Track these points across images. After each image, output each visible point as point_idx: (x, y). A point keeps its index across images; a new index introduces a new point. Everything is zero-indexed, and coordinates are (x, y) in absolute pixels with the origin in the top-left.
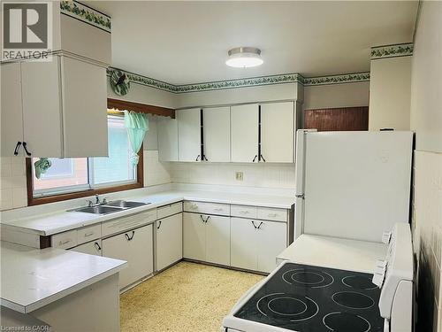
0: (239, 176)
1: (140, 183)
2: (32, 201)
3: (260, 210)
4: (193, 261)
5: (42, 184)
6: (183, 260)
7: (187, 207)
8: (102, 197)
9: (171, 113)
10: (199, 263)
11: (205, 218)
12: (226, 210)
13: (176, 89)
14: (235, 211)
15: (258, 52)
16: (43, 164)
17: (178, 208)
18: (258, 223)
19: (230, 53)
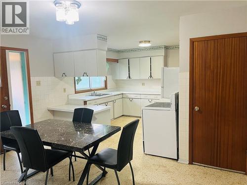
0: (143, 84)
1: (106, 88)
2: (76, 92)
3: (151, 96)
4: (127, 116)
5: (79, 87)
6: (123, 116)
7: (124, 96)
8: (95, 92)
9: (117, 61)
10: (129, 116)
11: (131, 100)
12: (139, 96)
13: (119, 52)
14: (142, 97)
15: (149, 42)
16: (79, 80)
17: (121, 96)
18: (150, 100)
19: (140, 42)
